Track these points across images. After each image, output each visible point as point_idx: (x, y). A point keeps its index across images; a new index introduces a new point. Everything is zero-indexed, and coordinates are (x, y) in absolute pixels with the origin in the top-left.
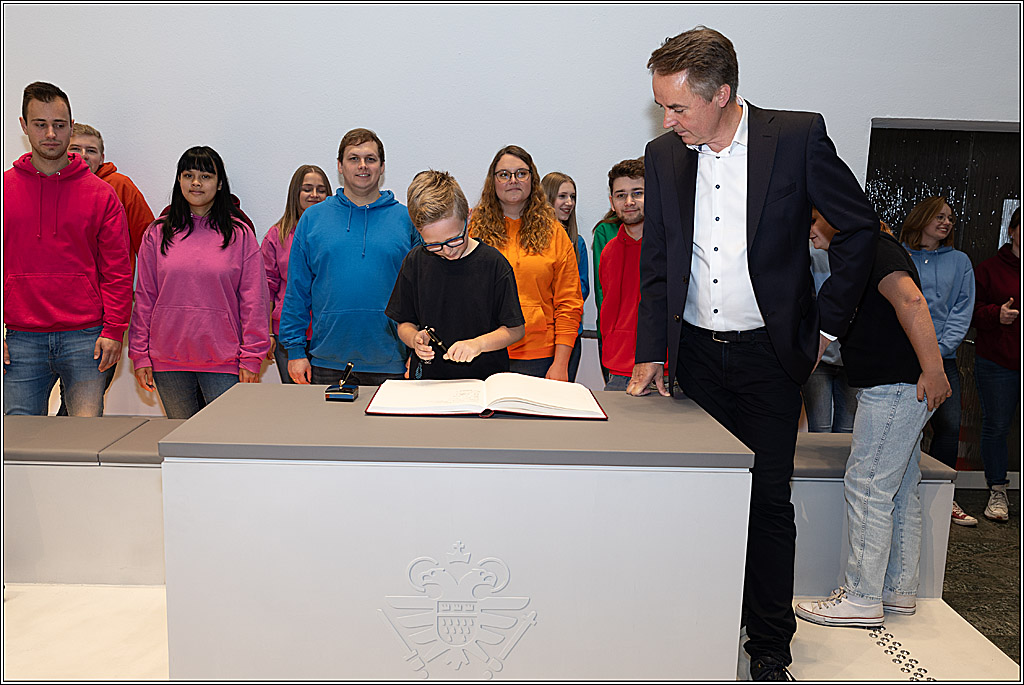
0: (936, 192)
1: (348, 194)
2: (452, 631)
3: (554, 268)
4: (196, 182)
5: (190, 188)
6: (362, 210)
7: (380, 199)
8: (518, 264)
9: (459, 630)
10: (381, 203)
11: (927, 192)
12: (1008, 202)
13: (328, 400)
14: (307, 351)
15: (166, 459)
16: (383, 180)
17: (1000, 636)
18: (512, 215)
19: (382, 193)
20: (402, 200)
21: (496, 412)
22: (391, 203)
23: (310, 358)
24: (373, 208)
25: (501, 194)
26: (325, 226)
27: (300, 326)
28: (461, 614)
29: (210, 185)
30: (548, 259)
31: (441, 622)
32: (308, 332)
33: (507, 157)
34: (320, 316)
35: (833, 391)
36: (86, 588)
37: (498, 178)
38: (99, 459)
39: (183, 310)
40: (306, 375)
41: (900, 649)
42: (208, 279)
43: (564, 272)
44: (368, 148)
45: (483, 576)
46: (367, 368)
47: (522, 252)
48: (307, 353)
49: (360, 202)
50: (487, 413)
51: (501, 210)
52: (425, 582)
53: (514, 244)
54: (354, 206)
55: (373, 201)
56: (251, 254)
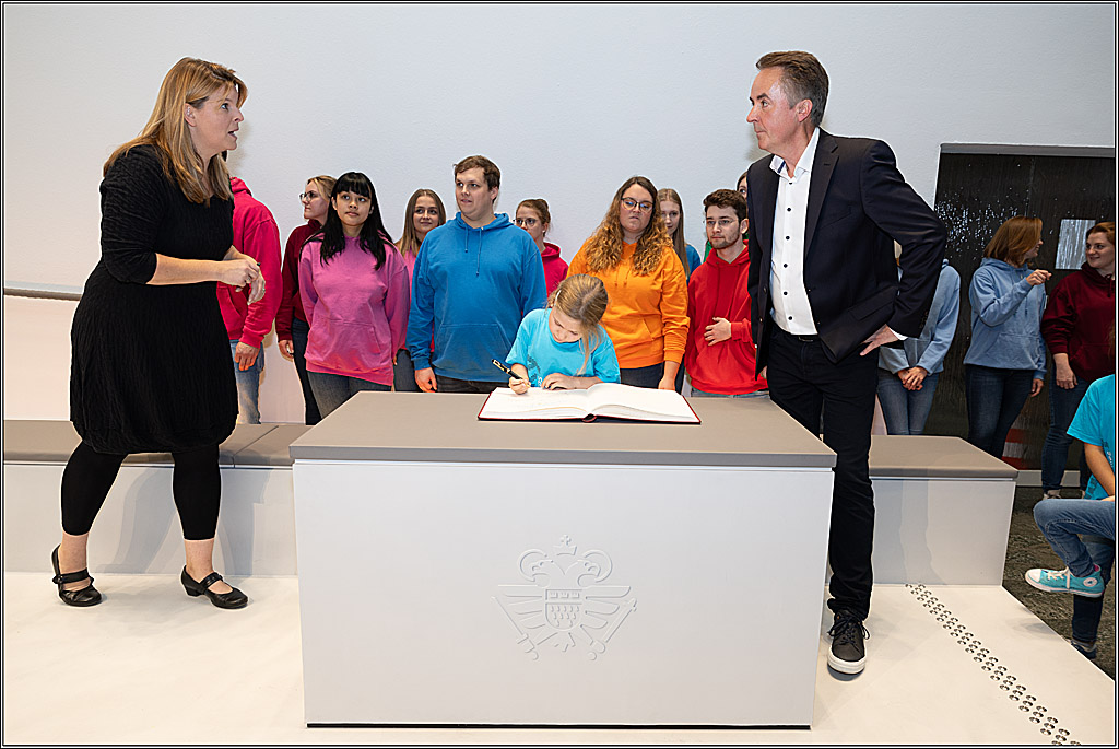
1: (464, 216)
2: (559, 616)
6: (477, 232)
7: (494, 222)
9: (566, 616)
10: (495, 225)
12: (1065, 221)
14: (430, 360)
15: (296, 461)
17: (1053, 620)
21: (599, 417)
22: (505, 225)
23: (433, 368)
24: (487, 230)
26: (443, 250)
28: (568, 601)
29: (364, 208)
31: (550, 609)
32: (430, 345)
33: (636, 187)
34: (440, 329)
40: (430, 382)
41: (964, 631)
44: (472, 175)
45: (588, 567)
46: (480, 377)
48: (430, 363)
49: (474, 225)
50: (590, 418)
52: (535, 571)
54: (470, 229)
55: (487, 223)
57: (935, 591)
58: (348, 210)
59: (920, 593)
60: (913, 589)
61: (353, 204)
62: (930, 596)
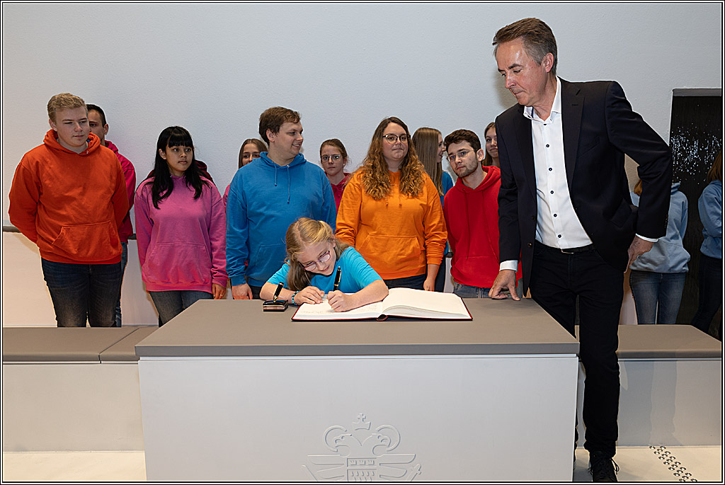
3: (426, 209)
6: (284, 168)
8: (401, 205)
13: (265, 311)
15: (141, 358)
18: (394, 169)
21: (389, 316)
22: (303, 162)
24: (292, 167)
25: (388, 153)
27: (241, 256)
28: (365, 467)
30: (422, 200)
31: (350, 474)
33: (392, 124)
34: (257, 249)
37: (385, 140)
38: (100, 359)
39: (173, 245)
42: (190, 222)
43: (432, 213)
45: (381, 439)
47: (404, 197)
50: (382, 318)
51: (387, 166)
52: (338, 444)
53: (397, 190)
54: (278, 167)
56: (217, 200)
57: (674, 451)
58: (179, 160)
59: (662, 453)
60: (656, 450)
61: (184, 154)
62: (669, 456)
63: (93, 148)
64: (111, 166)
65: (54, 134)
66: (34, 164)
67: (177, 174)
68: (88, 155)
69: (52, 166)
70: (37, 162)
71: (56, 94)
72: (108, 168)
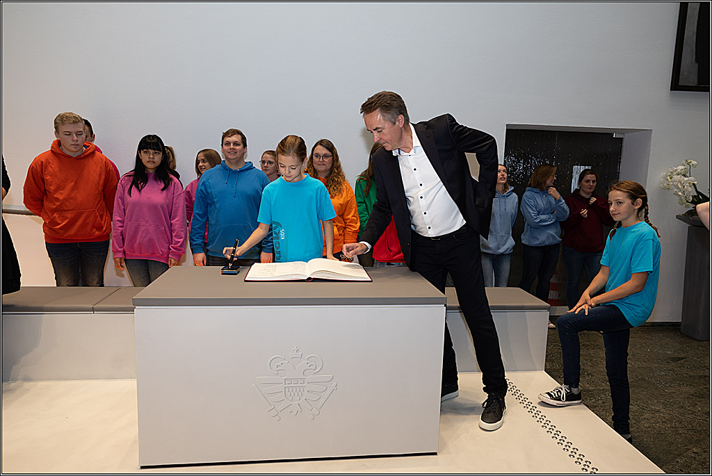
0: (540, 162)
1: (227, 163)
2: (293, 394)
4: (151, 156)
5: (148, 160)
6: (235, 172)
7: (244, 166)
11: (534, 162)
12: (575, 167)
13: (223, 274)
15: (136, 308)
16: (246, 155)
19: (246, 163)
20: (258, 166)
21: (314, 279)
22: (251, 168)
24: (242, 171)
25: (315, 166)
28: (298, 385)
29: (158, 158)
30: (341, 201)
31: (287, 390)
33: (320, 147)
34: (212, 229)
35: (493, 267)
36: (85, 382)
37: (314, 157)
38: (93, 310)
39: (139, 225)
42: (154, 208)
43: (349, 208)
44: (235, 138)
45: (309, 365)
49: (233, 168)
50: (309, 279)
52: (278, 369)
54: (230, 170)
55: (241, 167)
56: (178, 194)
63: (89, 152)
64: (101, 167)
65: (59, 143)
66: (40, 163)
67: (151, 171)
68: (82, 158)
69: (53, 166)
70: (42, 162)
71: (62, 112)
72: (98, 169)
